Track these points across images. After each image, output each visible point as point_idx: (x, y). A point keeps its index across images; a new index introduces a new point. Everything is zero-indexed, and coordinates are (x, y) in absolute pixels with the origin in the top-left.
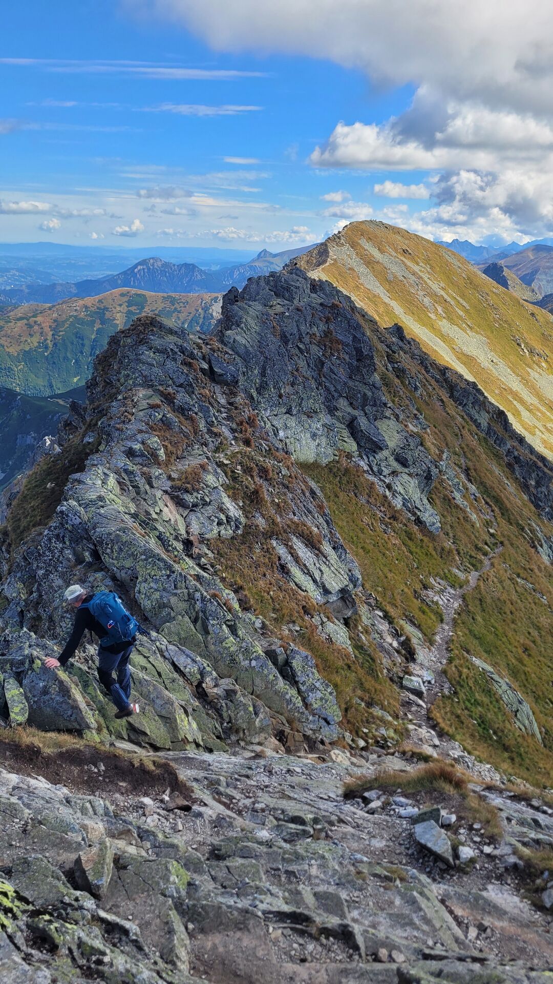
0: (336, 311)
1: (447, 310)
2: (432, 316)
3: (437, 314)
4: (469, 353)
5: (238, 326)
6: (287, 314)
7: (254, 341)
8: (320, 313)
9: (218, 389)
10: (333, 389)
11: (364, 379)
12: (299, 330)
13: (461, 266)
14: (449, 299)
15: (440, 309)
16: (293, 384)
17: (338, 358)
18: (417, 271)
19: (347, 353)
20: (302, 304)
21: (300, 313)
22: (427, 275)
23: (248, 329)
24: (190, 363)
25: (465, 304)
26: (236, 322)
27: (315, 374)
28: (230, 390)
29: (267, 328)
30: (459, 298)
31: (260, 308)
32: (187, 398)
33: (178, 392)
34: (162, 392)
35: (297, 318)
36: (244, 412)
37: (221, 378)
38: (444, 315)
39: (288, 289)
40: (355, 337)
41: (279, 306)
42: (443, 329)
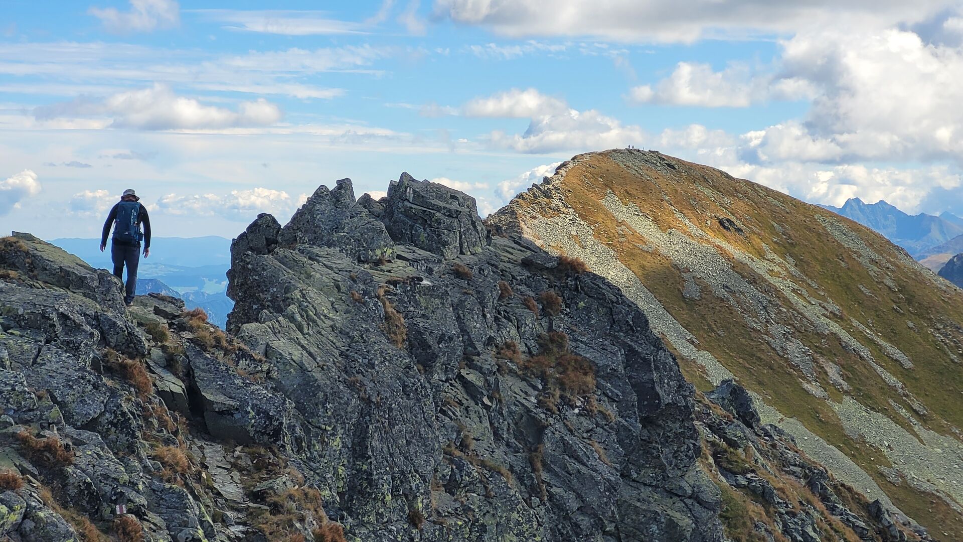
0: (571, 282)
1: (853, 371)
2: (814, 389)
3: (824, 382)
4: (926, 487)
5: (280, 310)
6: (425, 282)
7: (328, 353)
8: (523, 288)
9: (214, 454)
10: (574, 505)
11: (665, 478)
12: (464, 331)
13: (877, 257)
14: (854, 344)
15: (833, 371)
16: (451, 486)
17: (586, 413)
18: (762, 272)
19: (612, 400)
20: (468, 258)
21: (464, 283)
22: (788, 282)
23: (309, 319)
24: (123, 366)
25: (898, 354)
26: (274, 300)
27: (518, 461)
28: (253, 456)
29: (368, 317)
30: (880, 341)
31: (345, 262)
32: (111, 464)
33: (78, 443)
34: (24, 440)
35: (455, 296)
36: (302, 520)
37: (225, 422)
38: (845, 386)
39: (426, 219)
40: (631, 353)
41: (400, 262)
42: (846, 424)
